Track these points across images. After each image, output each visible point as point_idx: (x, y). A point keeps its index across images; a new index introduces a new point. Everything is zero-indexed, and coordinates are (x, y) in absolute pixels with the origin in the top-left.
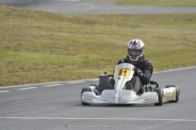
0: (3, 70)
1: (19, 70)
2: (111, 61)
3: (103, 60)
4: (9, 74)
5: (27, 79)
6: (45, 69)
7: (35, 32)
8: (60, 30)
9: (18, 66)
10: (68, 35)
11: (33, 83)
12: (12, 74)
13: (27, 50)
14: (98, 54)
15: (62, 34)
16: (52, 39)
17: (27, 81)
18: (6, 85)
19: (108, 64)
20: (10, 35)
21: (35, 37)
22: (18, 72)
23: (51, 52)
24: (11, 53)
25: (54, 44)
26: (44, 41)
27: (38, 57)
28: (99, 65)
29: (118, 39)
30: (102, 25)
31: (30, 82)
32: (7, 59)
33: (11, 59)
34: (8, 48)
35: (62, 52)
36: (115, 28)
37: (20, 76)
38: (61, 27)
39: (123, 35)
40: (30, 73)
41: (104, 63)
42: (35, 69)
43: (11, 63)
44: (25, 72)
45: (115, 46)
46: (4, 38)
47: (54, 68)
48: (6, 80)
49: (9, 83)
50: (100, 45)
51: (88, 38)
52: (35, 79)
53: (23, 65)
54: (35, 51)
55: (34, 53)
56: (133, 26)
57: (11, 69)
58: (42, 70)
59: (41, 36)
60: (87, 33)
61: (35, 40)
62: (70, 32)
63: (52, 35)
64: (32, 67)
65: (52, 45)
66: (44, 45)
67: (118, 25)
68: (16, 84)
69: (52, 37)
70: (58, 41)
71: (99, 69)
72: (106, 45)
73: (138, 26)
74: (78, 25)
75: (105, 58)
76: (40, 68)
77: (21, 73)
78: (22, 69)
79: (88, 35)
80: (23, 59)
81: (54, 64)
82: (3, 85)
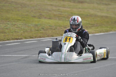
0: (33, 29)
1: (41, 29)
2: (94, 25)
3: (89, 24)
4: (36, 32)
5: (47, 35)
6: (56, 29)
7: (49, 8)
8: (64, 6)
9: (40, 27)
10: (69, 9)
11: (50, 37)
12: (38, 32)
13: (45, 18)
14: (86, 20)
15: (65, 9)
16: (59, 11)
17: (46, 36)
18: (35, 38)
19: (93, 27)
20: (35, 9)
21: (50, 11)
22: (41, 30)
23: (59, 19)
24: (36, 19)
25: (60, 14)
26: (55, 13)
27: (52, 22)
28: (87, 27)
29: (98, 12)
30: (88, 3)
31: (48, 36)
32: (34, 23)
33: (37, 23)
34: (34, 17)
35: (65, 19)
36: (96, 5)
37: (42, 33)
38: (64, 5)
39: (100, 10)
40: (47, 31)
41: (90, 25)
42: (50, 29)
43: (37, 25)
44: (45, 30)
45: (96, 16)
46: (32, 11)
47: (61, 28)
48: (35, 35)
49: (36, 37)
50: (88, 15)
51: (81, 11)
52: (51, 35)
53: (43, 27)
54: (50, 19)
55: (49, 20)
56: (106, 4)
57: (37, 29)
58: (54, 29)
59: (53, 10)
60: (79, 8)
61: (50, 12)
62: (70, 8)
63: (59, 9)
64: (49, 28)
65: (60, 15)
66: (55, 15)
67: (97, 3)
68: (40, 37)
69: (59, 10)
70: (63, 13)
71: (88, 29)
72: (91, 15)
73: (109, 4)
74: (74, 4)
75: (91, 23)
76: (53, 28)
77: (42, 31)
78: (43, 29)
79: (80, 10)
80: (43, 23)
81: (61, 26)
82: (33, 38)
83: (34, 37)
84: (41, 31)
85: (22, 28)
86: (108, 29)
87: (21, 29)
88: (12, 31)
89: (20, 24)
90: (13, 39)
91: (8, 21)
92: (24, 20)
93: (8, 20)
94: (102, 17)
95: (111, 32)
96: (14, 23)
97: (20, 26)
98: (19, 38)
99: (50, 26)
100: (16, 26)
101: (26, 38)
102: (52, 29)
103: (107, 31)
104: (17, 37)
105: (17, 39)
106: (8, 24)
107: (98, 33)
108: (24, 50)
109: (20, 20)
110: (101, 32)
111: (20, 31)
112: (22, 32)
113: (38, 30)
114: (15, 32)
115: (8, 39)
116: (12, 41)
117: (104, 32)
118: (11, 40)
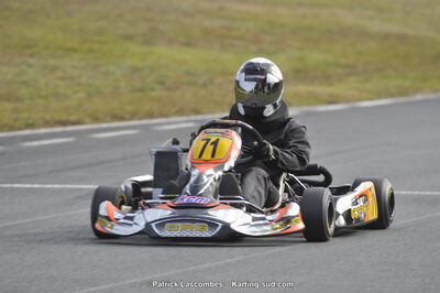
0: (122, 85)
1: (155, 86)
2: (355, 67)
3: (337, 65)
5: (175, 106)
6: (212, 83)
9: (152, 78)
11: (188, 115)
12: (141, 94)
13: (171, 42)
14: (326, 51)
16: (223, 18)
17: (174, 110)
18: (130, 119)
21: (187, 14)
22: (152, 90)
23: (224, 48)
24: (134, 48)
25: (228, 29)
27: (194, 58)
28: (330, 76)
29: (370, 18)
31: (180, 112)
32: (127, 63)
33: (138, 63)
34: (129, 38)
35: (246, 47)
37: (159, 100)
39: (380, 10)
40: (178, 92)
41: (339, 71)
42: (190, 84)
43: (138, 70)
44: (168, 89)
45: (362, 34)
48: (130, 108)
49: (135, 115)
51: (304, 17)
52: (191, 106)
53: (163, 76)
54: (188, 44)
57: (137, 83)
58: (204, 86)
59: (199, 11)
60: (300, 4)
63: (222, 9)
64: (183, 79)
65: (225, 32)
66: (207, 32)
68: (151, 115)
69: (223, 13)
70: (237, 23)
71: (330, 85)
72: (344, 32)
75: (343, 61)
76: (200, 81)
77: (159, 92)
78: (162, 83)
79: (302, 10)
80: (163, 62)
82: (122, 119)
83: (128, 116)
84: (153, 94)
85: (83, 80)
86: (408, 83)
87: (79, 84)
88: (44, 93)
89: (74, 67)
90: (47, 124)
91: (31, 56)
92: (91, 51)
93: (29, 51)
94: (386, 36)
95: (419, 97)
96: (51, 62)
97: (76, 73)
98: (73, 118)
99: (188, 73)
100: (59, 74)
101: (96, 119)
102: (195, 84)
103: (403, 92)
104: (64, 117)
105: (63, 124)
106: (30, 66)
107: (370, 99)
108: (90, 165)
109: (75, 50)
110: (380, 95)
111: (76, 92)
112: (81, 95)
113: (142, 90)
114: (56, 95)
115: (30, 121)
116: (43, 131)
117: (392, 95)
118: (38, 127)
